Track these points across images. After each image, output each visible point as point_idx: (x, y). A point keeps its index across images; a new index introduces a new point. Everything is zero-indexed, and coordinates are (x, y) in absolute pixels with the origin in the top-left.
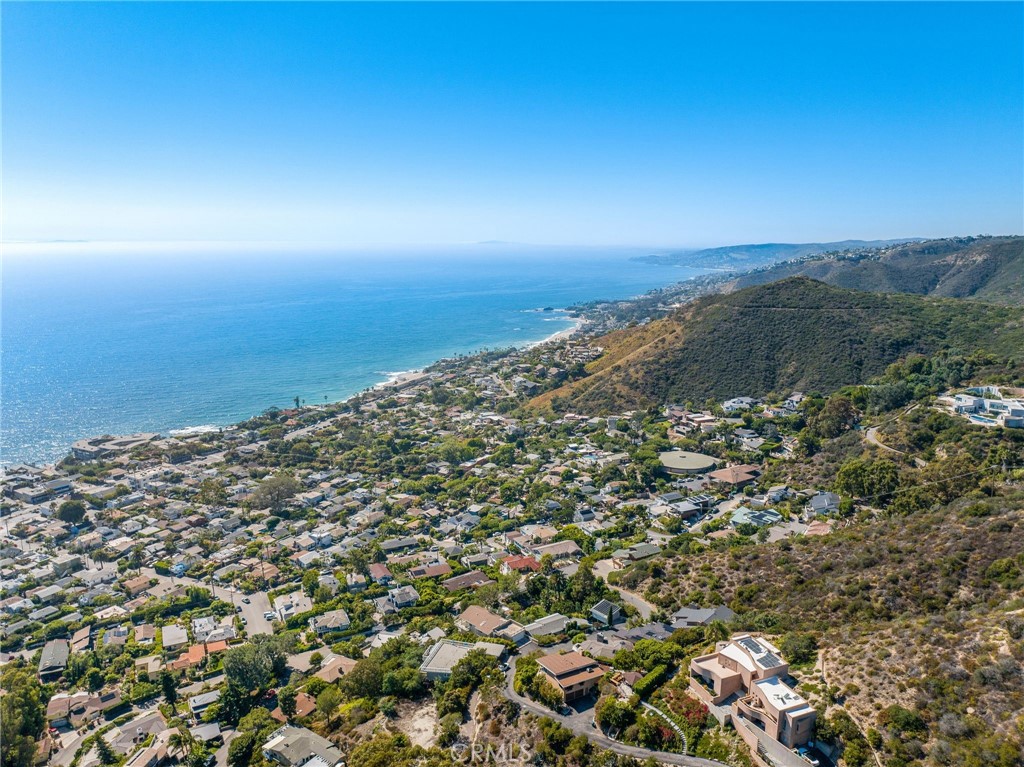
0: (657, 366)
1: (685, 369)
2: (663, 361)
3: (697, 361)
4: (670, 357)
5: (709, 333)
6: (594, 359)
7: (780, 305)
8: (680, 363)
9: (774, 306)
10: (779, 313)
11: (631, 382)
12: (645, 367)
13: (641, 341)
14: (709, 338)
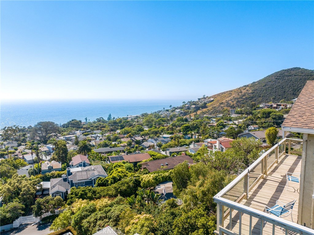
0: (242, 99)
1: (255, 100)
2: (244, 97)
3: (260, 96)
4: (247, 96)
5: (264, 86)
6: (210, 102)
7: (293, 75)
8: (252, 98)
9: (290, 76)
10: (294, 78)
11: (231, 105)
12: (236, 100)
13: (230, 95)
14: (264, 88)
